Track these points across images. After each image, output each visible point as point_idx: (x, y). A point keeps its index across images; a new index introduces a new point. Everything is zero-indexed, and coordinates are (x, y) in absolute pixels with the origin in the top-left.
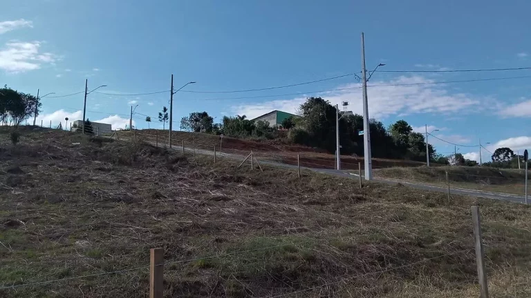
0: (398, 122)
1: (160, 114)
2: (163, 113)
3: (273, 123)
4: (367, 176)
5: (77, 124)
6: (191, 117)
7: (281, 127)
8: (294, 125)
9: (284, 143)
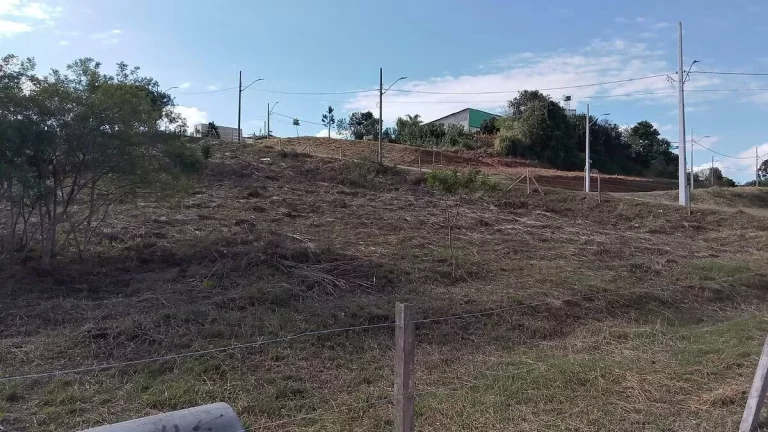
0: (639, 124)
1: (325, 117)
2: (328, 114)
3: (466, 126)
4: (682, 201)
5: (200, 128)
6: (351, 119)
7: (478, 133)
8: (498, 130)
9: (491, 155)
